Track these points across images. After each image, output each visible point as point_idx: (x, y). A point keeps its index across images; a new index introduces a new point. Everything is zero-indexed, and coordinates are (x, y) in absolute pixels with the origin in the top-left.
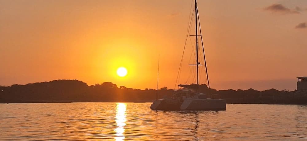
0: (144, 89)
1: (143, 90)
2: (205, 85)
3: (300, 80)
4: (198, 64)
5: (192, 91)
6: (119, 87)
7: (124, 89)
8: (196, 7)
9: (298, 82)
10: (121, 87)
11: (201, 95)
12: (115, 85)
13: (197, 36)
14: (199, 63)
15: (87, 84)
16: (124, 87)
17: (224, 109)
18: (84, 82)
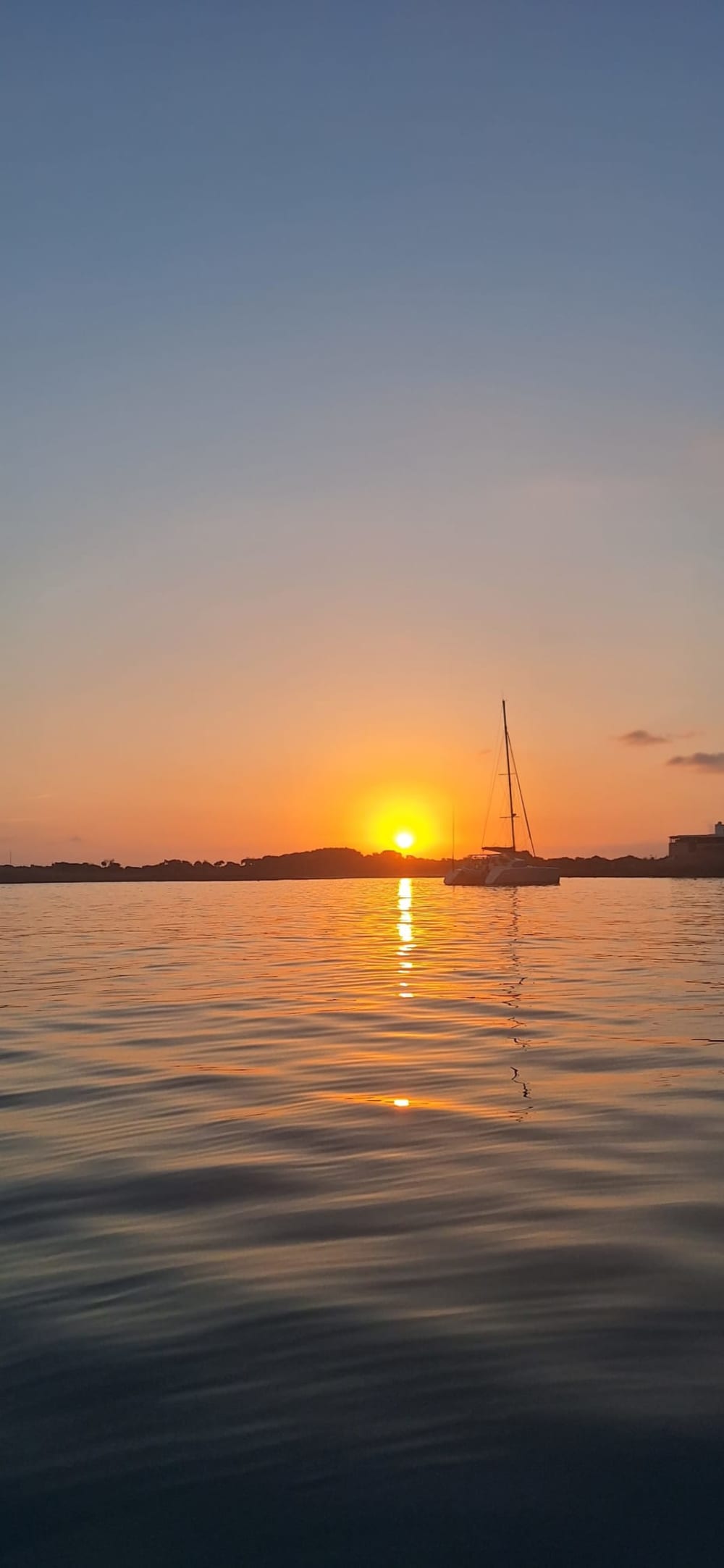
0: (440, 859)
1: (438, 861)
2: (527, 852)
3: (674, 841)
4: (513, 815)
5: (505, 855)
6: (405, 857)
7: (411, 859)
8: (506, 733)
9: (671, 844)
10: (408, 856)
11: (519, 861)
12: (400, 854)
13: (509, 774)
14: (515, 815)
15: (362, 853)
16: (412, 856)
17: (557, 883)
18: (358, 850)
